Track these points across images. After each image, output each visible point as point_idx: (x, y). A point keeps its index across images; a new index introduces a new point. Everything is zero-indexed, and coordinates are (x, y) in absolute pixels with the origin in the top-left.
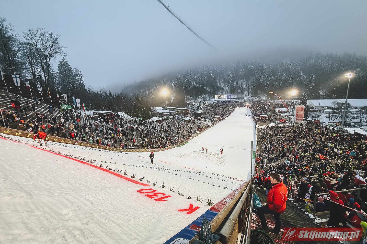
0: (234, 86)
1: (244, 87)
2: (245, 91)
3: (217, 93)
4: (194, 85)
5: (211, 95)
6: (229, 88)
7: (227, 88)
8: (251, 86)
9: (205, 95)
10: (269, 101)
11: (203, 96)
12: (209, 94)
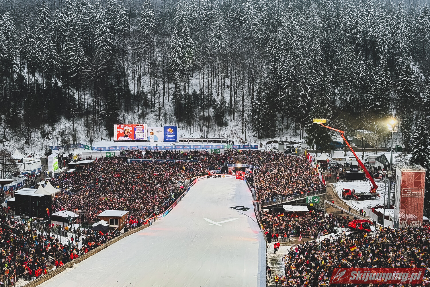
0: (191, 92)
1: (228, 100)
2: (232, 112)
3: (121, 117)
4: (21, 78)
5: (95, 123)
6: (171, 97)
7: (161, 99)
8: (253, 95)
9: (71, 124)
10: (315, 154)
11: (64, 125)
12: (87, 120)
